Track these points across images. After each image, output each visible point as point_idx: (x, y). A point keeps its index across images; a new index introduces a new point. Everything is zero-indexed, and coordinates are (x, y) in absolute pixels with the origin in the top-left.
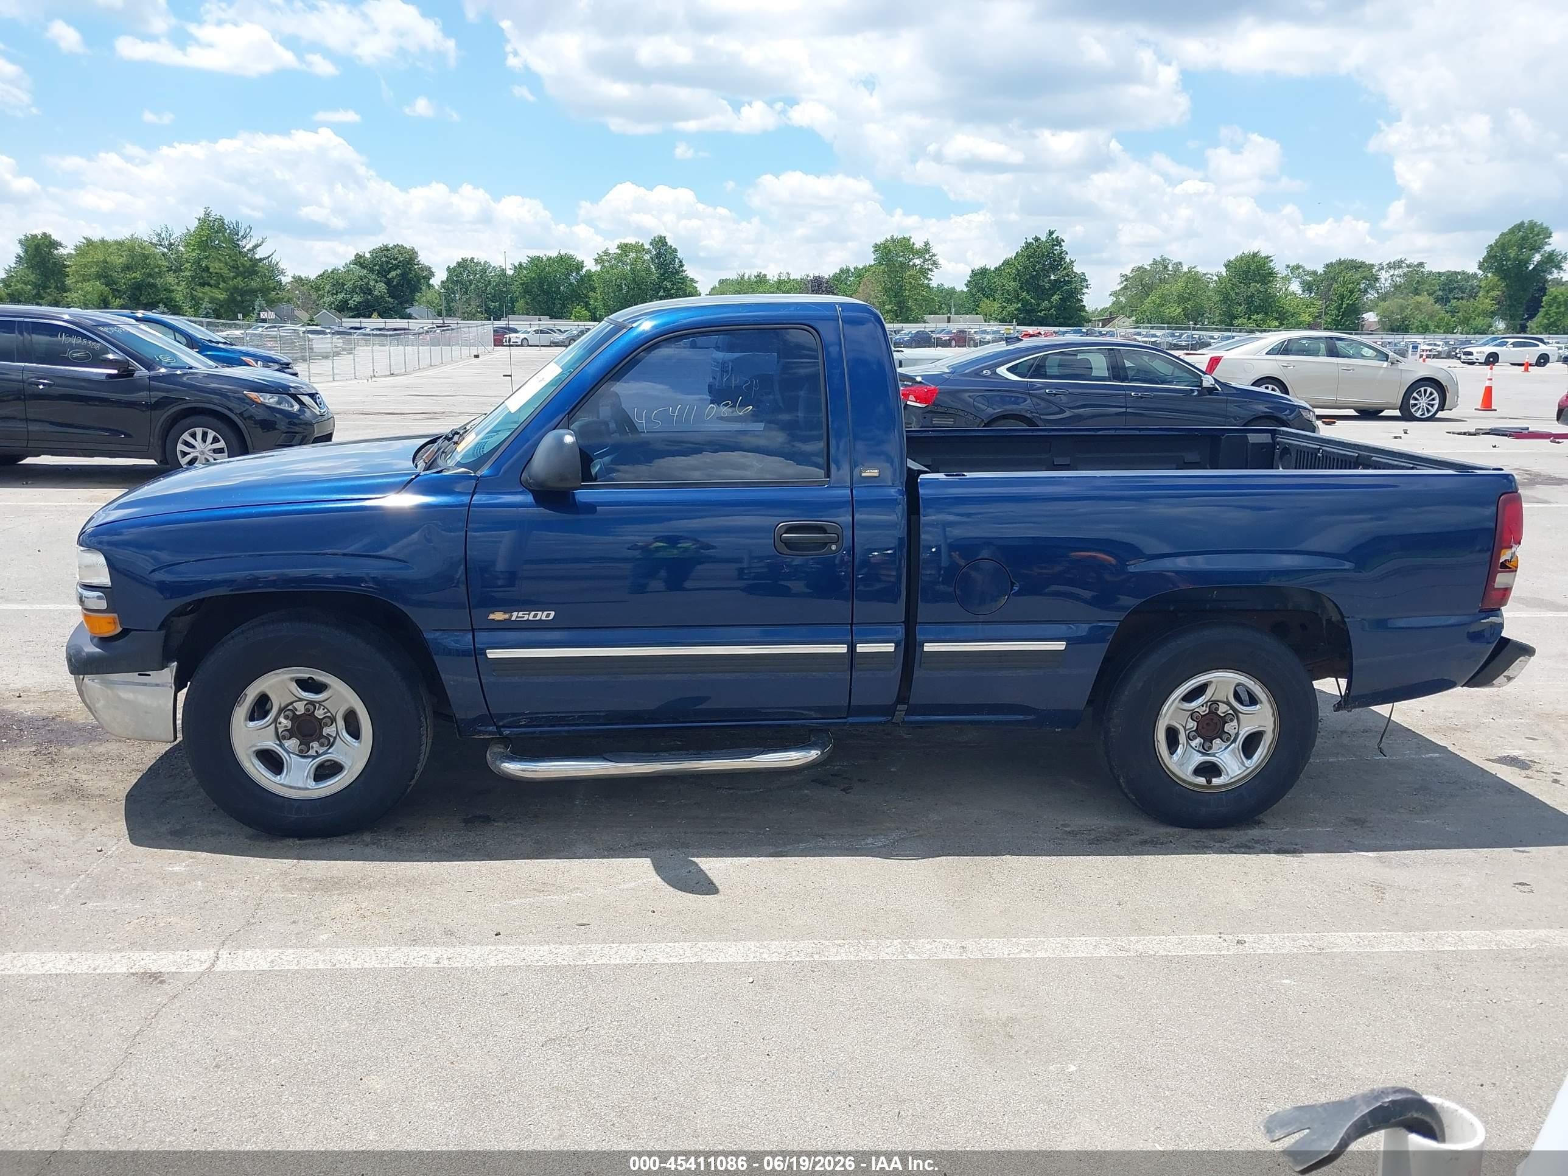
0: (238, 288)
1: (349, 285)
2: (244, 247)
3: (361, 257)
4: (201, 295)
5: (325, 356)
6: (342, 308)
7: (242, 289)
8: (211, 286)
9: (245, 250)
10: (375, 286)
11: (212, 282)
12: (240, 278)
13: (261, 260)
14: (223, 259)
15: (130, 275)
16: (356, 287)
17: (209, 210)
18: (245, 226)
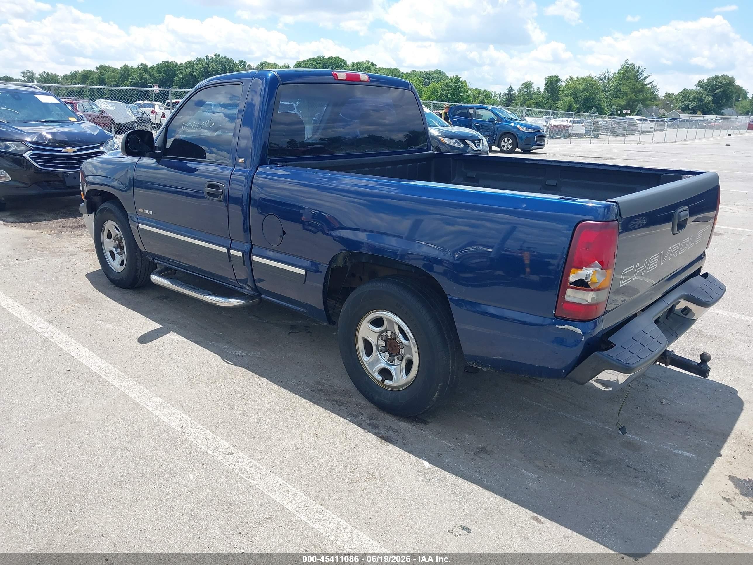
0: (632, 99)
1: (692, 96)
2: (639, 79)
3: (702, 82)
4: (614, 102)
5: (645, 132)
6: (685, 109)
7: (634, 99)
8: (620, 98)
9: (640, 80)
10: (705, 98)
11: (621, 96)
12: (634, 94)
13: (647, 84)
14: (628, 84)
15: (585, 94)
16: (695, 98)
17: (627, 61)
18: (643, 68)
